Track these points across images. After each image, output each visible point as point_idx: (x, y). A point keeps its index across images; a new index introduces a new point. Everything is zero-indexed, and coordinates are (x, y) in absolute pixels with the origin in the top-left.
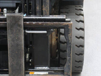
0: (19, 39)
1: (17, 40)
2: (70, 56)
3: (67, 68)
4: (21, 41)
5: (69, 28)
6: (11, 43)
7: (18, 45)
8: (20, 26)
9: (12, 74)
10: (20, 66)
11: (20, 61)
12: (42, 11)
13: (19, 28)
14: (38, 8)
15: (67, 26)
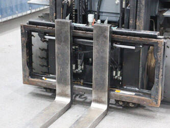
0: (104, 51)
1: (102, 52)
2: (158, 78)
3: (154, 92)
4: (106, 54)
5: (159, 45)
6: (96, 55)
7: (102, 58)
8: (105, 37)
9: (96, 87)
10: (104, 80)
11: (104, 75)
12: (136, 25)
13: (104, 39)
14: (131, 22)
15: (157, 43)
